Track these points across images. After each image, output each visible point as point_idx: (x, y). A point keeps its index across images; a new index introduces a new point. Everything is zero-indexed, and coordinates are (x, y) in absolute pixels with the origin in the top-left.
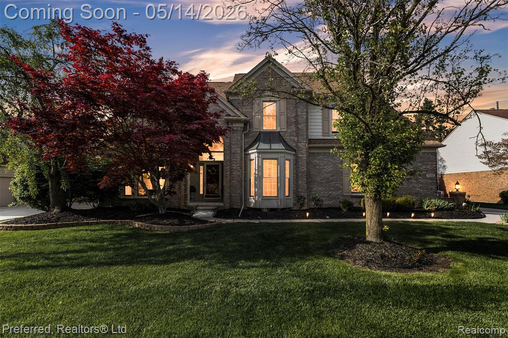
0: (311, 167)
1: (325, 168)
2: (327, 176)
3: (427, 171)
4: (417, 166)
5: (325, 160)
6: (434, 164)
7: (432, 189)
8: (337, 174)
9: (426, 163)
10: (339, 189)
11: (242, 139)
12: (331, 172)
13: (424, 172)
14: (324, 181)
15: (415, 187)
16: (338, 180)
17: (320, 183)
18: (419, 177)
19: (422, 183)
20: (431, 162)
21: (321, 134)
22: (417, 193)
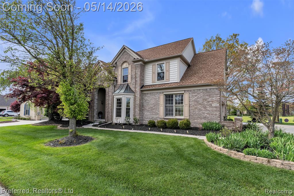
0: (144, 101)
1: (151, 102)
2: (152, 106)
3: (213, 102)
4: (206, 98)
5: (151, 97)
6: (218, 97)
7: (216, 115)
8: (157, 105)
9: (212, 96)
10: (158, 114)
11: (112, 89)
12: (153, 104)
13: (210, 103)
14: (150, 109)
15: (204, 113)
16: (157, 108)
17: (148, 110)
18: (207, 106)
19: (209, 110)
20: (216, 95)
21: (151, 82)
22: (206, 117)
